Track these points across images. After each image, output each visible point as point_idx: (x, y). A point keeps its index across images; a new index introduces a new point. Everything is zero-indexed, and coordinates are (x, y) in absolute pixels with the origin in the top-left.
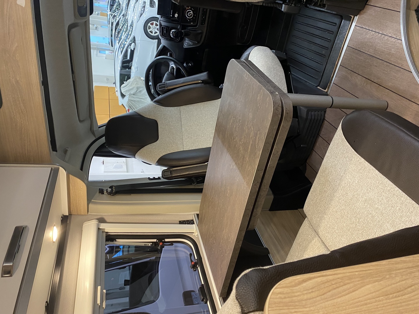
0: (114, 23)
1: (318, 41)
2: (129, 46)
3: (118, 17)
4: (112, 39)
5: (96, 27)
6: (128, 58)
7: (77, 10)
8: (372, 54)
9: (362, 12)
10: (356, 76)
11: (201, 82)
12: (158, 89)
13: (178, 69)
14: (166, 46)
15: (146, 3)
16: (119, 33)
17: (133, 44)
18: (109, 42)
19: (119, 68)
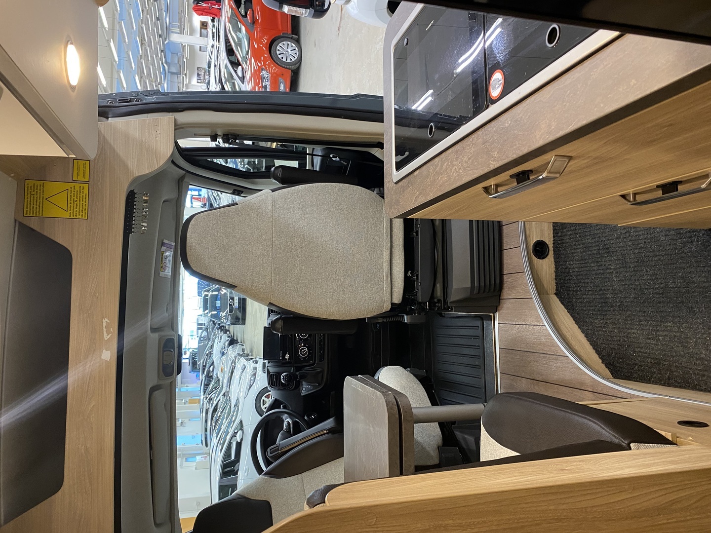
0: (210, 410)
1: (467, 351)
2: (233, 437)
3: (216, 400)
4: (207, 435)
5: (182, 422)
6: (233, 458)
7: (161, 368)
8: (526, 350)
9: (499, 308)
10: (520, 380)
11: (327, 431)
12: (269, 455)
13: (295, 423)
14: (278, 398)
15: (257, 369)
16: (217, 421)
17: (240, 432)
18: (202, 441)
19: (218, 478)
